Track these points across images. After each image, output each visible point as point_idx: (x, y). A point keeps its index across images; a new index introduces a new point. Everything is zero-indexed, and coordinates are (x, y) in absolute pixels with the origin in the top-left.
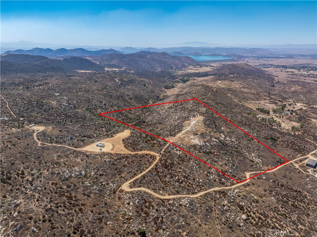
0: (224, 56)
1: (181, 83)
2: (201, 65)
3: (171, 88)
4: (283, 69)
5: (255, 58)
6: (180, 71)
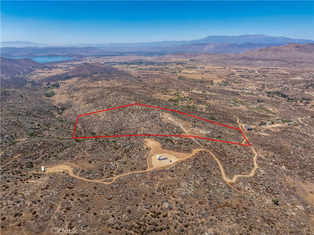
0: (64, 56)
1: (55, 88)
2: (48, 67)
3: (53, 95)
4: (127, 65)
5: (94, 57)
6: (32, 76)
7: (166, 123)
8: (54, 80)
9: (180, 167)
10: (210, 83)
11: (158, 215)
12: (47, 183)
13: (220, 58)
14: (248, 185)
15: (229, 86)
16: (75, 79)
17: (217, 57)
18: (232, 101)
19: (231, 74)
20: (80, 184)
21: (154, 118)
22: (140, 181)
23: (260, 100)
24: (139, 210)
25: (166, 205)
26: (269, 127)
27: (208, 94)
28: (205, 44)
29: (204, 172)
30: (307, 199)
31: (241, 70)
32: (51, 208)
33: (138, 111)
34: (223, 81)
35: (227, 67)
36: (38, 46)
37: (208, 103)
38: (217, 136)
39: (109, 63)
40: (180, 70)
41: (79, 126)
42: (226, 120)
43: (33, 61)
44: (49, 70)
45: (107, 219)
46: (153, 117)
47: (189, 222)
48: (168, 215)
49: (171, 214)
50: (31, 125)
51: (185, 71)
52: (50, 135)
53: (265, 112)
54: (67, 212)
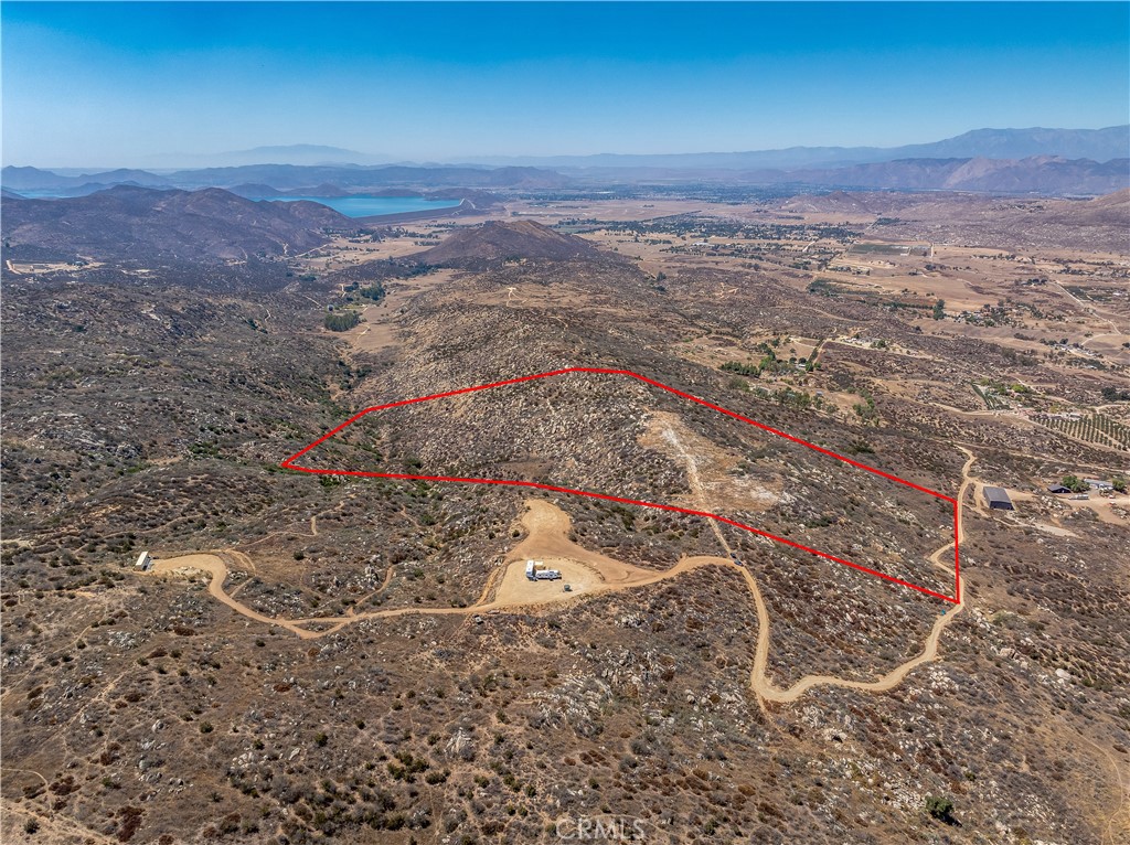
0: (431, 197)
1: (367, 303)
2: (372, 232)
3: (352, 326)
4: (635, 233)
5: (529, 201)
6: (314, 260)
7: (646, 448)
8: (375, 275)
9: (593, 613)
10: (931, 312)
11: (413, 770)
12: (122, 606)
13: (1001, 214)
14: (842, 721)
15: (1008, 327)
16: (442, 276)
17: (990, 213)
18: (983, 389)
19: (1030, 282)
20: (224, 623)
21: (616, 429)
22: (423, 642)
23: (1119, 391)
24: (360, 741)
25: (459, 741)
26: (1096, 501)
27: (898, 352)
28: (952, 160)
29: (683, 644)
30: (1101, 821)
31: (1081, 265)
32: (85, 686)
33: (573, 397)
34: (987, 306)
35: (1023, 252)
36: (363, 163)
37: (876, 388)
38: (818, 516)
39: (574, 222)
40: (828, 256)
41: (384, 433)
42: (914, 459)
43: (330, 209)
44: (374, 241)
45: (233, 753)
46: (616, 425)
47: (507, 817)
48: (448, 778)
49: (464, 776)
50: (212, 417)
51: (845, 262)
52: (258, 456)
53: (1114, 442)
54: (126, 706)
